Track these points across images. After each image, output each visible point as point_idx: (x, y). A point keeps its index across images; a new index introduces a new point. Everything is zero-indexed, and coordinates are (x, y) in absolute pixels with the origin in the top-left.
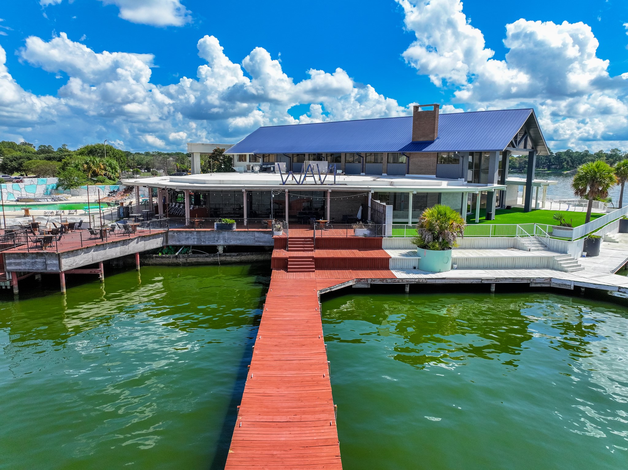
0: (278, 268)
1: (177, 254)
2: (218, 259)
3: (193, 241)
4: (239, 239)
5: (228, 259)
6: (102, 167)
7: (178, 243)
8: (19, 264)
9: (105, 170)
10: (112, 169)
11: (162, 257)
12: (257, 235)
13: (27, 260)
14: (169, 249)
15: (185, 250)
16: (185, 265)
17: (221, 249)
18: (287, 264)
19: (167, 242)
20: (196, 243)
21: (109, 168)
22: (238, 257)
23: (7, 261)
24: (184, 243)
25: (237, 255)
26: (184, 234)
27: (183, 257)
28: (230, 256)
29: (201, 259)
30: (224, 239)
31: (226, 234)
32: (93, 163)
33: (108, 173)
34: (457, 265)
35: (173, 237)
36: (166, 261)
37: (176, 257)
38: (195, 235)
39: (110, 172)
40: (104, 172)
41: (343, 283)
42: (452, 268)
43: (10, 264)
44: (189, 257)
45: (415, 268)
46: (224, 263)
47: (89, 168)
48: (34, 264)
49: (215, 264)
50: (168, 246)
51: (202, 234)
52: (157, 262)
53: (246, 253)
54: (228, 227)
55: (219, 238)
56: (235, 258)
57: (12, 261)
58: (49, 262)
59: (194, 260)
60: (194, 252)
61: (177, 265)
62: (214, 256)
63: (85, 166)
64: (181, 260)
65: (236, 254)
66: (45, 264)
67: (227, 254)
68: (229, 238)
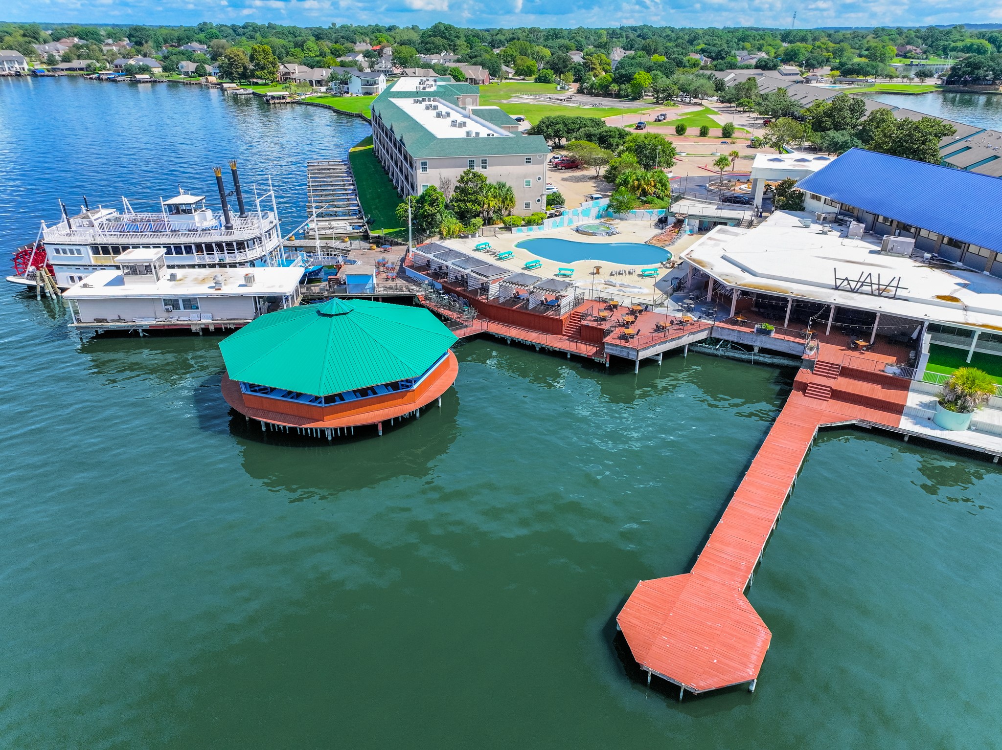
0: (798, 390)
1: (717, 347)
2: (752, 357)
3: (733, 338)
4: (775, 345)
5: (762, 359)
6: (653, 184)
7: (720, 337)
8: (612, 350)
9: (655, 186)
10: (662, 186)
11: (705, 347)
12: (792, 344)
13: (618, 348)
14: (712, 340)
15: (725, 343)
16: (722, 357)
17: (756, 350)
18: (806, 389)
19: (711, 334)
20: (735, 340)
21: (659, 185)
22: (770, 360)
23: (606, 346)
24: (725, 337)
25: (770, 358)
26: (727, 330)
27: (723, 350)
28: (763, 357)
29: (737, 355)
30: (761, 342)
31: (763, 338)
32: (644, 179)
33: (657, 190)
34: (975, 428)
35: (717, 330)
36: (708, 351)
37: (717, 349)
38: (736, 333)
39: (659, 189)
40: (653, 190)
41: (846, 421)
42: (969, 428)
43: (607, 348)
44: (727, 351)
45: (929, 419)
46: (757, 363)
47: (639, 185)
48: (621, 351)
49: (749, 362)
50: (711, 338)
51: (742, 333)
52: (701, 350)
53: (778, 357)
54: (767, 333)
55: (756, 340)
56: (767, 359)
57: (609, 347)
58: (631, 352)
59: (731, 354)
60: (732, 347)
61: (716, 356)
62: (749, 354)
63: (636, 183)
64: (720, 353)
65: (769, 356)
66: (628, 353)
67: (761, 355)
68: (765, 342)
